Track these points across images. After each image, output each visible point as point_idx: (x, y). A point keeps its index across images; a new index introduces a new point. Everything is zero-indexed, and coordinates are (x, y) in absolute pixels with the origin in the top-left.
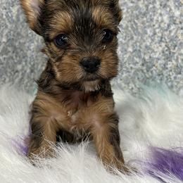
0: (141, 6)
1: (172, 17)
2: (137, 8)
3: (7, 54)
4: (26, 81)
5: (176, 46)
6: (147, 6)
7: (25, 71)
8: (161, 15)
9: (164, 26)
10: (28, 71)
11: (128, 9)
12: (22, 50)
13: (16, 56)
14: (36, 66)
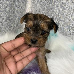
0: (50, 6)
1: (59, 11)
2: (49, 6)
3: (7, 22)
4: (15, 29)
5: (60, 21)
6: (52, 6)
7: (15, 26)
8: (56, 10)
9: (57, 13)
10: (16, 26)
11: (47, 6)
12: (12, 20)
13: (11, 22)
14: (18, 24)
